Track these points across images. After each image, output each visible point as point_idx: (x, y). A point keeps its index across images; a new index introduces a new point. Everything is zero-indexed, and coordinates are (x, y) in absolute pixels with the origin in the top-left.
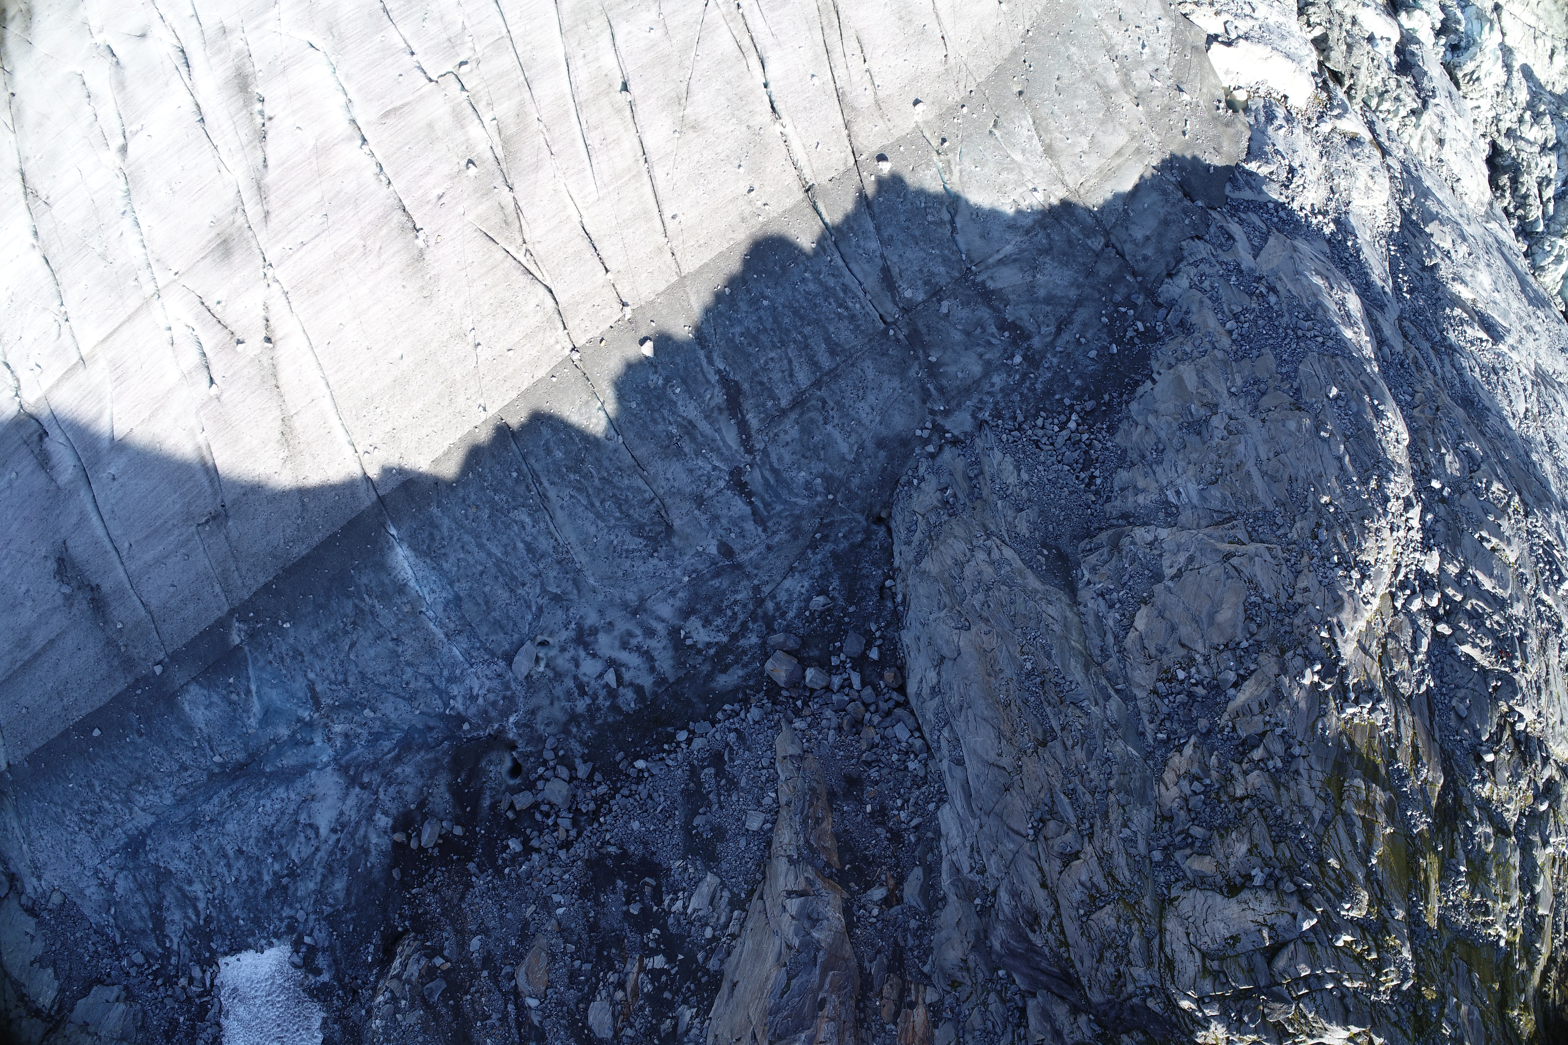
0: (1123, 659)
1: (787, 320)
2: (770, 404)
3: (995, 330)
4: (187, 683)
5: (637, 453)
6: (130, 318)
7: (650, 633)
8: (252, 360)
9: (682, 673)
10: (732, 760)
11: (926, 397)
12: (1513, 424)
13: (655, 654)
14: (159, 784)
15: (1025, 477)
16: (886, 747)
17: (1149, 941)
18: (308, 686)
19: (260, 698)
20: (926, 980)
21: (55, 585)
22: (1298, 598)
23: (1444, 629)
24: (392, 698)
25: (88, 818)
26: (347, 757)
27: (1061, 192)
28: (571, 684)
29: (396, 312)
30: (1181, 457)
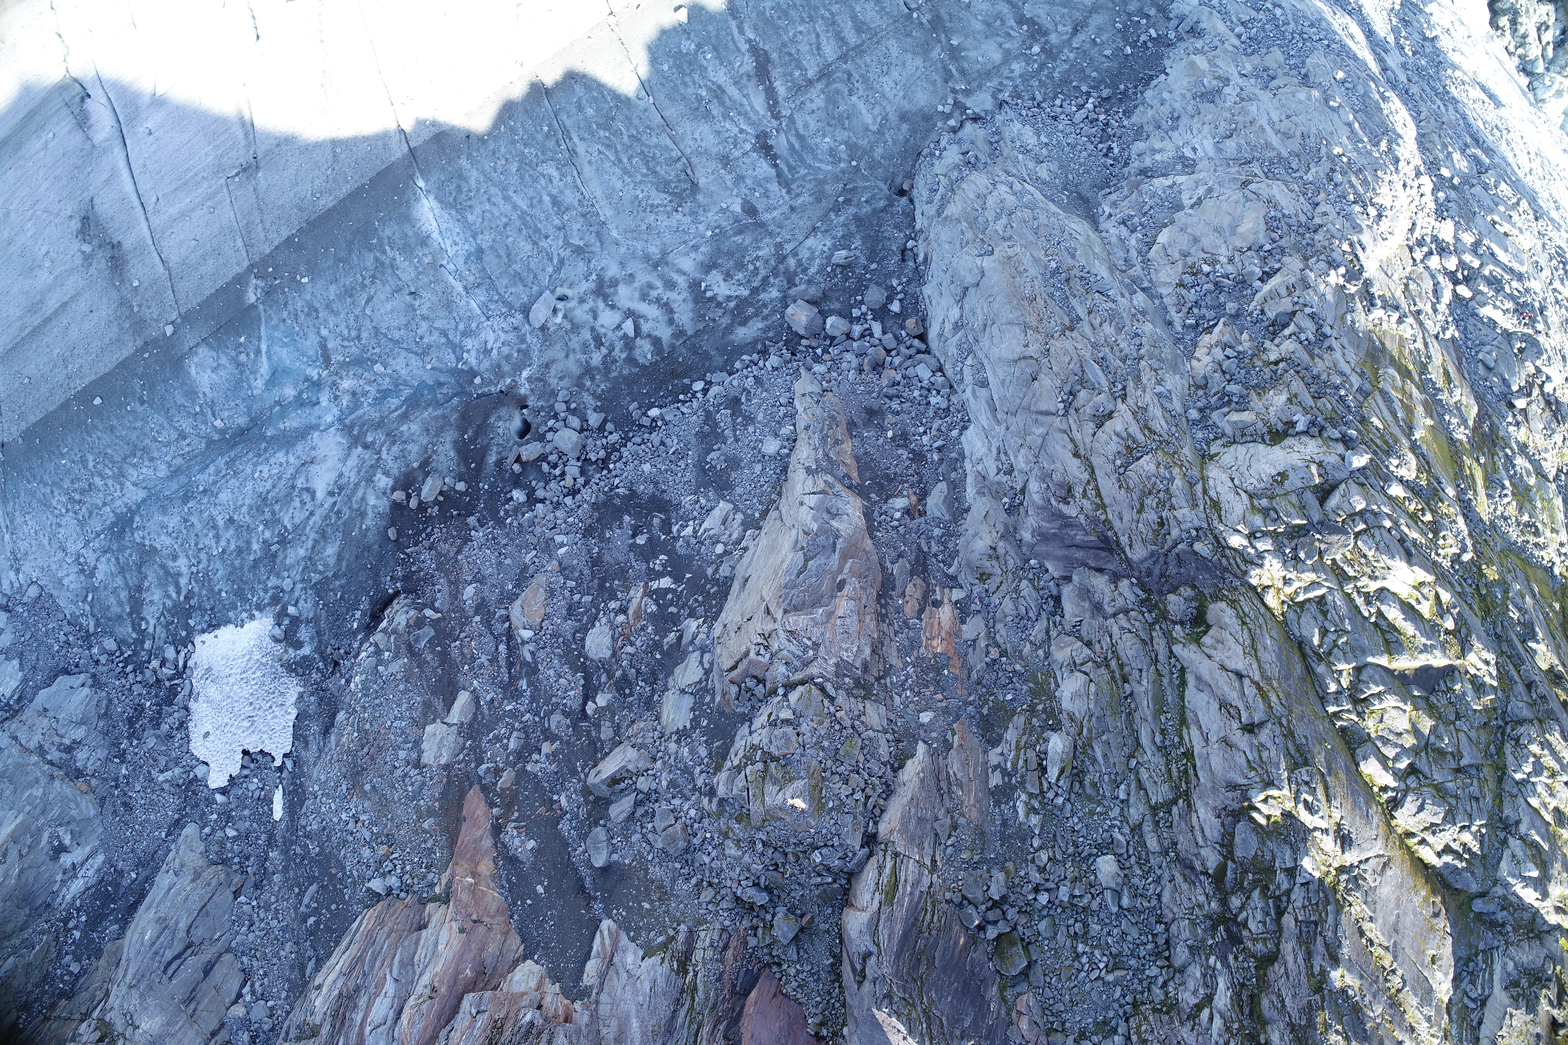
0: (1147, 267)
2: (797, 73)
3: (1014, 24)
4: (197, 345)
5: (666, 114)
7: (670, 285)
9: (701, 326)
10: (749, 400)
11: (948, 77)
13: (675, 306)
14: (155, 455)
15: (1044, 139)
16: (908, 385)
17: (1192, 485)
18: (320, 343)
19: (269, 358)
20: (952, 582)
21: (76, 245)
22: (1318, 220)
23: (1464, 291)
24: (404, 354)
25: (77, 497)
26: (353, 416)
28: (588, 335)
30: (1196, 121)
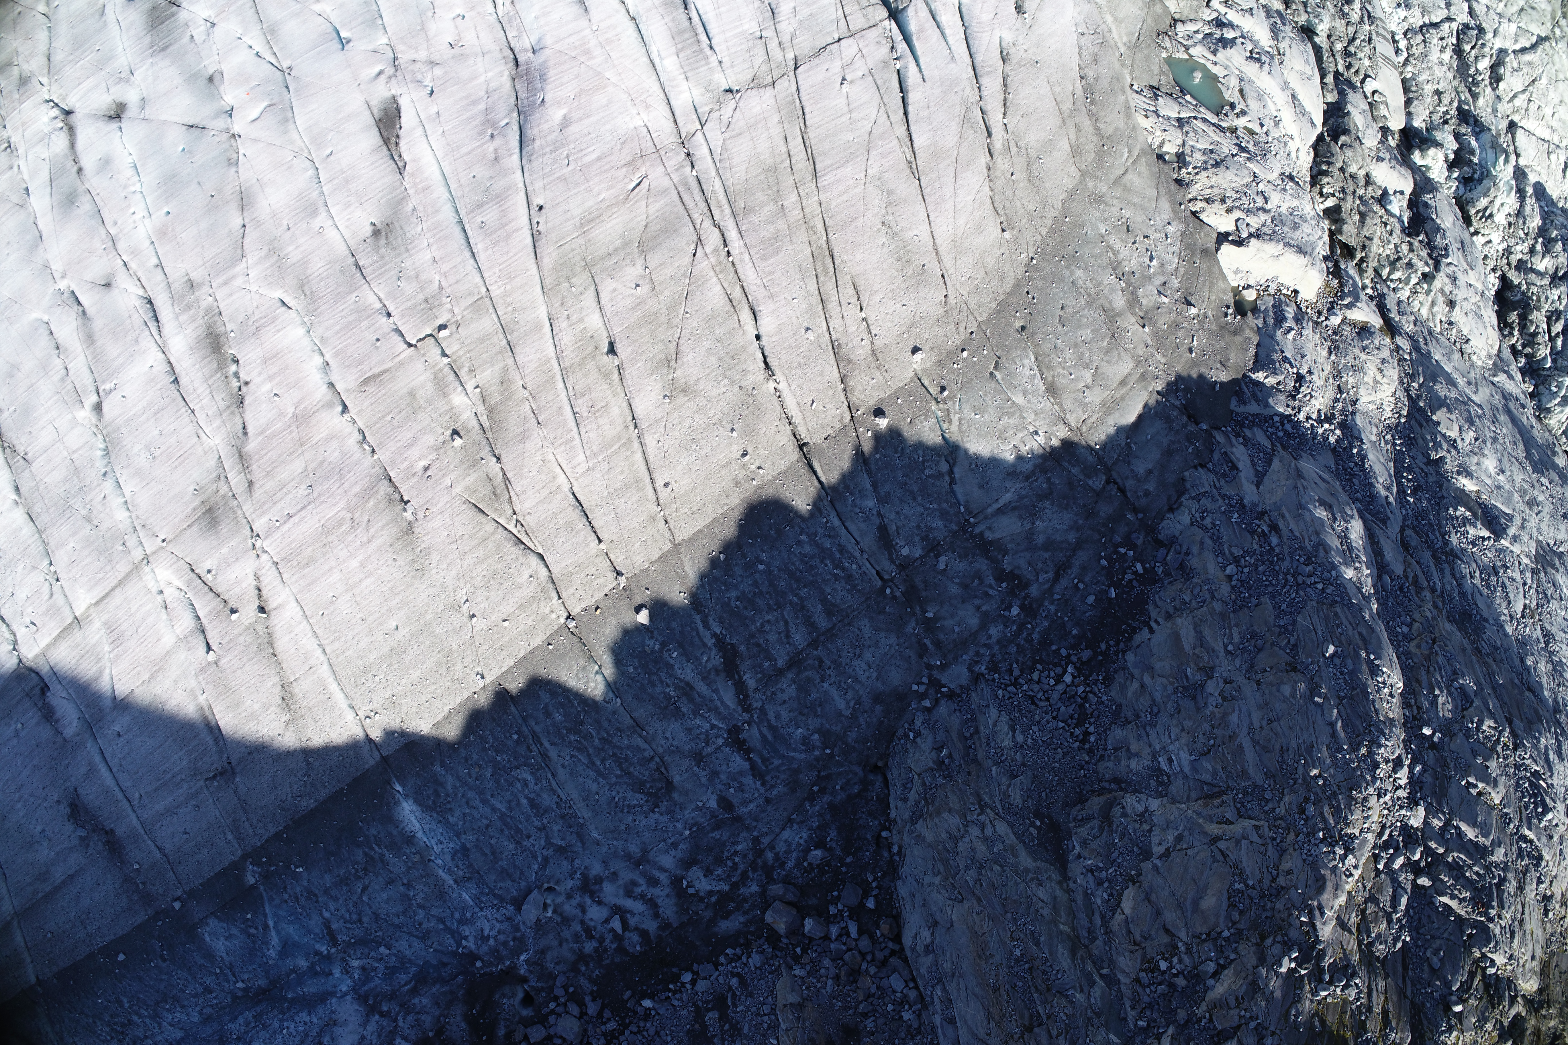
0: (1109, 942)
1: (783, 583)
2: (767, 664)
3: (992, 581)
4: (206, 917)
5: (635, 715)
6: (121, 583)
7: (653, 882)
8: (247, 628)
9: (685, 919)
10: (735, 1006)
11: (922, 651)
12: (1509, 629)
13: (659, 901)
14: (186, 1004)
15: (1020, 738)
16: (882, 997)
18: (324, 924)
19: (278, 932)
21: (69, 828)
22: (1281, 881)
23: (1424, 881)
24: (405, 937)
26: (366, 988)
27: (1063, 433)
28: (579, 928)
29: (389, 585)
30: (1175, 722)
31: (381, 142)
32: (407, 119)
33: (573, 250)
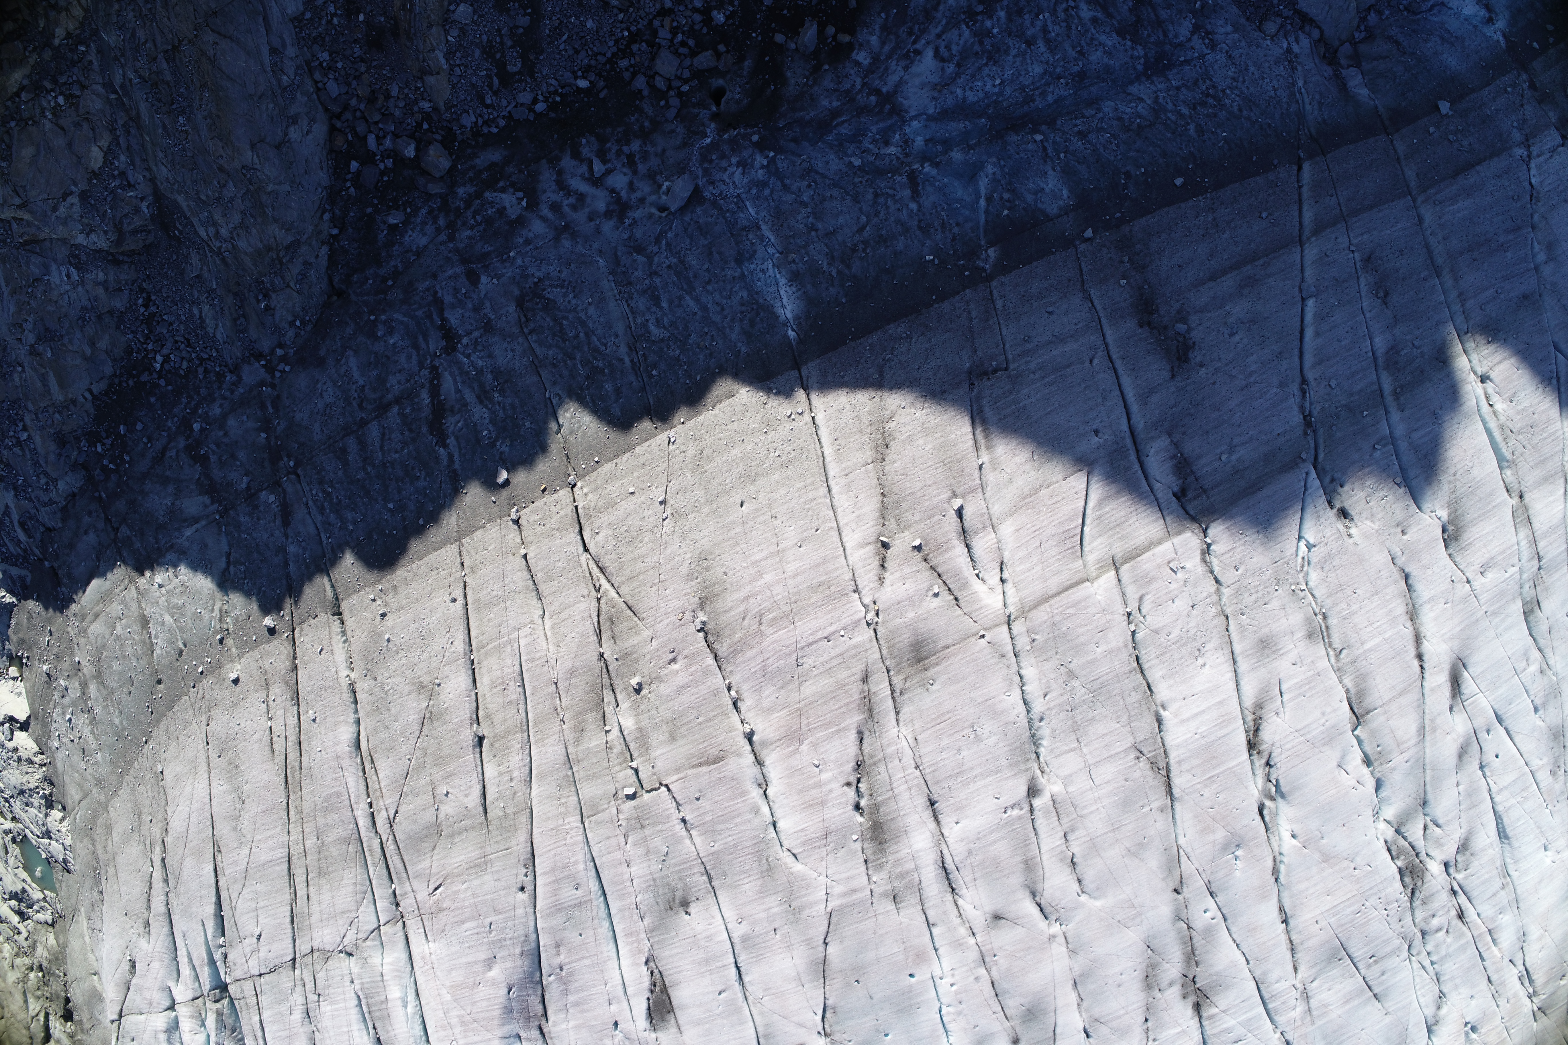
0: (112, 122)
1: (377, 486)
2: (407, 411)
3: (211, 457)
4: (1060, 216)
5: (536, 379)
6: (1047, 599)
7: (555, 207)
8: (907, 527)
9: (533, 167)
10: (489, 77)
11: (276, 401)
13: (554, 187)
14: (1115, 123)
15: (196, 311)
16: (347, 75)
18: (919, 197)
19: (977, 192)
21: (1196, 335)
24: (830, 174)
25: (1210, 100)
26: (890, 122)
27: (142, 582)
28: (640, 167)
29: (738, 549)
30: (64, 310)
31: (670, 990)
32: (641, 1007)
33: (497, 842)
